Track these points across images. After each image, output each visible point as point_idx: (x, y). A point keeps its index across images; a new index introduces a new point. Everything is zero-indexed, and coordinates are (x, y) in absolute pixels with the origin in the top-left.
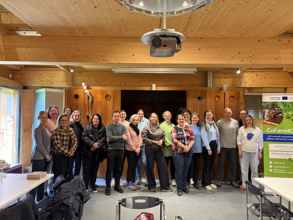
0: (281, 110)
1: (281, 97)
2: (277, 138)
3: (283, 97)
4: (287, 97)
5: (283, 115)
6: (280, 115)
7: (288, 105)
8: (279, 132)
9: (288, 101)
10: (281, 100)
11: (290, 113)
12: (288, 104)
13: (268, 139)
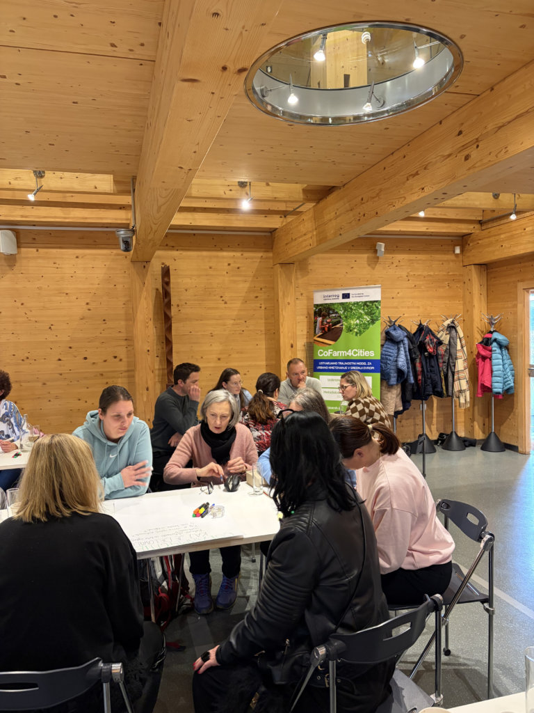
0: (340, 317)
1: (340, 293)
2: (332, 366)
3: (343, 294)
4: (349, 294)
5: (342, 325)
6: (338, 326)
7: (351, 309)
8: (337, 354)
9: (352, 300)
10: (341, 300)
11: (352, 322)
12: (351, 306)
13: (319, 367)
